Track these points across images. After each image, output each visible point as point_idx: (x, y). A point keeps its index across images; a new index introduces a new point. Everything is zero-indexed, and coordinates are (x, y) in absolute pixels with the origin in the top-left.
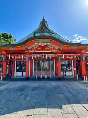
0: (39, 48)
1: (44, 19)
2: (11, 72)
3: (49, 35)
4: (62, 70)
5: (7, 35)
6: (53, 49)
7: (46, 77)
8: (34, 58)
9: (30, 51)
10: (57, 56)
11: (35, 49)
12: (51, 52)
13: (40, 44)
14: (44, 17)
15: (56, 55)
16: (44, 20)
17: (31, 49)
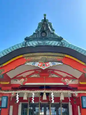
0: (35, 76)
1: (45, 18)
3: (59, 45)
6: (69, 78)
8: (21, 99)
9: (14, 82)
10: (79, 94)
11: (24, 78)
12: (62, 84)
13: (37, 64)
14: (45, 15)
15: (76, 93)
16: (45, 20)
17: (15, 78)
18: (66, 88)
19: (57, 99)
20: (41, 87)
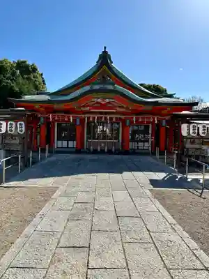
2: (49, 140)
4: (133, 140)
5: (28, 66)
7: (106, 150)
11: (90, 106)
13: (99, 100)
14: (105, 48)
17: (84, 106)
18: (117, 113)
19: (111, 119)
20: (101, 113)
